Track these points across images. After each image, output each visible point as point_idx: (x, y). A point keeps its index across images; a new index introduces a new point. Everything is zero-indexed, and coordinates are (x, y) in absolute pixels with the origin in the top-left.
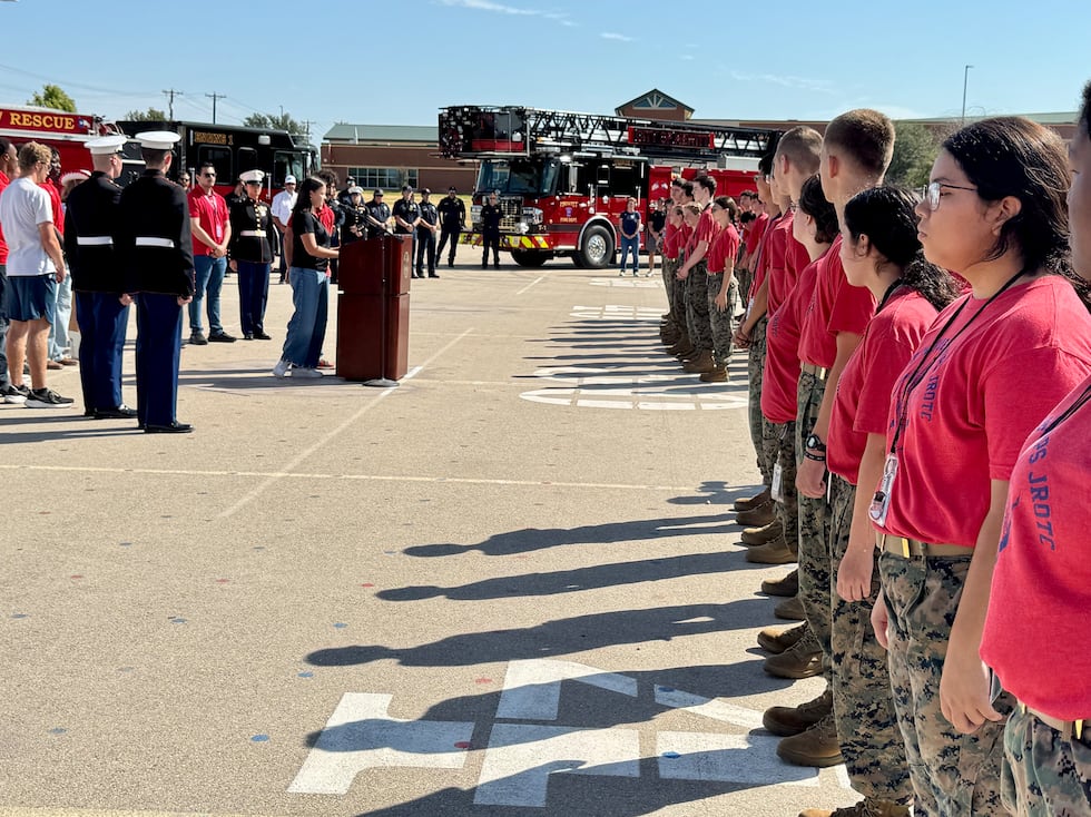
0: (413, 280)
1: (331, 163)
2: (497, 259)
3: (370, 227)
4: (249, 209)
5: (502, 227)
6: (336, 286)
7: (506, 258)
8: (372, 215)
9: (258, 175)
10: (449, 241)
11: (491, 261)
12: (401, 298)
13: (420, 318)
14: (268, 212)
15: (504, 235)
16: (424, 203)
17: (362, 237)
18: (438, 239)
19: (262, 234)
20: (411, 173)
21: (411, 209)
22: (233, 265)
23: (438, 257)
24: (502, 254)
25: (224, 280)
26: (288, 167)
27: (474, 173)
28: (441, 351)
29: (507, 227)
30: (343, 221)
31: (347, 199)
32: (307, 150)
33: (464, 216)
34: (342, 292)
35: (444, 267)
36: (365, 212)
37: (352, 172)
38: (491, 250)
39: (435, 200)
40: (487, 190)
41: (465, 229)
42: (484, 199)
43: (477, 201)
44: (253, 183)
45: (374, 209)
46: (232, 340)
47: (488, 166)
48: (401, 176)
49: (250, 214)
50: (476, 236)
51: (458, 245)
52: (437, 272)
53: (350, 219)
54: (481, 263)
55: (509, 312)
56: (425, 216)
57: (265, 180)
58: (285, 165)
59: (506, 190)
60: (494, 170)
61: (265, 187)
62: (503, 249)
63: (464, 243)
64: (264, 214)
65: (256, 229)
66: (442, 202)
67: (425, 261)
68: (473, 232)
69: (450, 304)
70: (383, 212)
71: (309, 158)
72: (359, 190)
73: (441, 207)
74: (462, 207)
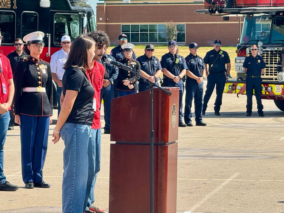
0: (180, 128)
1: (107, 21)
2: (260, 107)
3: (141, 80)
4: (31, 67)
5: (265, 76)
6: (109, 136)
7: (269, 105)
8: (143, 68)
9: (40, 36)
10: (215, 90)
11: (255, 108)
12: (170, 147)
13: (188, 164)
14: (49, 70)
15: (266, 84)
16: (191, 57)
17: (134, 89)
18: (205, 89)
19: (42, 90)
20: (180, 28)
21: (177, 62)
22: (17, 119)
23: (205, 106)
24: (264, 102)
25: (8, 133)
26: (66, 27)
27: (239, 26)
28: (207, 197)
29: (269, 77)
30: (116, 76)
31: (119, 54)
32: (84, 11)
33: (229, 67)
34: (114, 142)
35: (210, 115)
36: (137, 67)
37: (125, 29)
38: (254, 98)
39: (202, 52)
40: (251, 41)
41: (230, 79)
42: (248, 50)
43: (241, 51)
44: (35, 42)
45: (145, 64)
46: (13, 189)
47: (251, 19)
48: (170, 31)
49: (32, 72)
50: (240, 86)
51: (224, 95)
52: (204, 120)
53: (123, 74)
54: (245, 110)
55: (274, 157)
56: (192, 68)
57: (45, 39)
58: (63, 26)
59: (268, 41)
60: (257, 23)
61: (46, 46)
62: (266, 97)
63: (228, 92)
64: (44, 72)
65: (37, 85)
66: (208, 54)
67: (193, 110)
68: (238, 82)
69: (215, 151)
70: (153, 66)
71: (85, 19)
72: (130, 46)
73: (208, 59)
74: (226, 59)
